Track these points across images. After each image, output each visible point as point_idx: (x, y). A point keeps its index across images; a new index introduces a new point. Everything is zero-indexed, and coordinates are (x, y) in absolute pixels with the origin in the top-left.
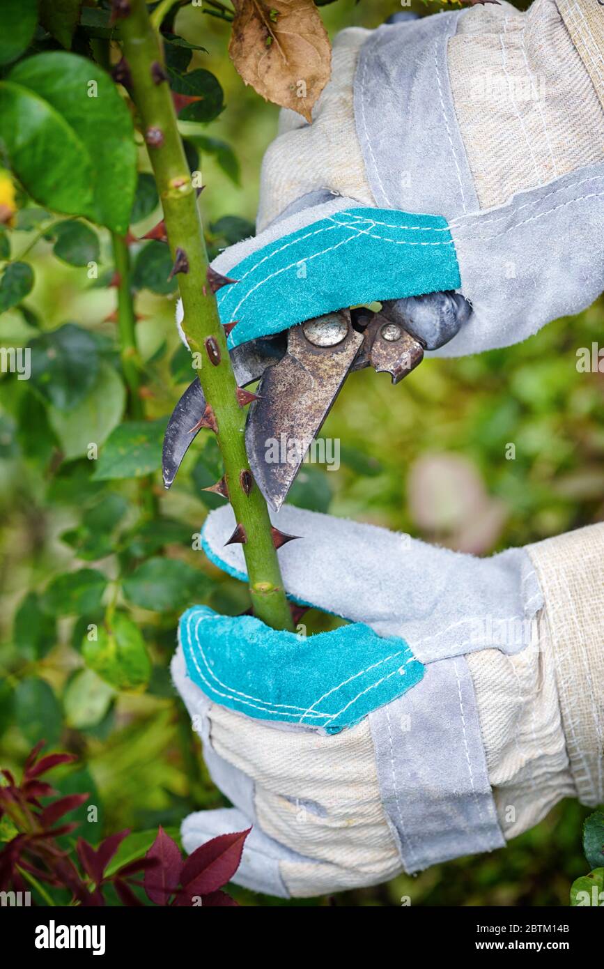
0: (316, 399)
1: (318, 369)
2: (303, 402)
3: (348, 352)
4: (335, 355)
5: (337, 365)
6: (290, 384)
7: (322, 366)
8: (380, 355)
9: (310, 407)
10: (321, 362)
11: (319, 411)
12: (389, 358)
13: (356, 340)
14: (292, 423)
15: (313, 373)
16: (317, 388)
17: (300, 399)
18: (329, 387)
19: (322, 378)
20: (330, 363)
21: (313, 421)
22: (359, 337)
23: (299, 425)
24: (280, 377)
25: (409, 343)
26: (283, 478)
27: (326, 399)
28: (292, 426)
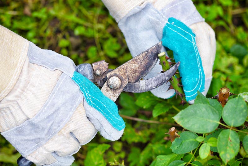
0: (131, 65)
1: (124, 73)
2: (135, 66)
3: (114, 73)
4: (118, 74)
5: (119, 71)
6: (134, 73)
7: (123, 73)
8: (105, 68)
9: (135, 63)
10: (122, 74)
11: (133, 61)
12: (103, 65)
13: (109, 75)
14: (142, 62)
15: (127, 72)
16: (129, 68)
17: (135, 67)
18: (126, 66)
19: (126, 70)
20: (121, 73)
21: (137, 59)
22: (108, 75)
23: (141, 60)
24: (134, 78)
25: (95, 67)
26: (155, 48)
27: (129, 63)
28: (143, 61)
